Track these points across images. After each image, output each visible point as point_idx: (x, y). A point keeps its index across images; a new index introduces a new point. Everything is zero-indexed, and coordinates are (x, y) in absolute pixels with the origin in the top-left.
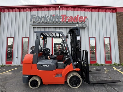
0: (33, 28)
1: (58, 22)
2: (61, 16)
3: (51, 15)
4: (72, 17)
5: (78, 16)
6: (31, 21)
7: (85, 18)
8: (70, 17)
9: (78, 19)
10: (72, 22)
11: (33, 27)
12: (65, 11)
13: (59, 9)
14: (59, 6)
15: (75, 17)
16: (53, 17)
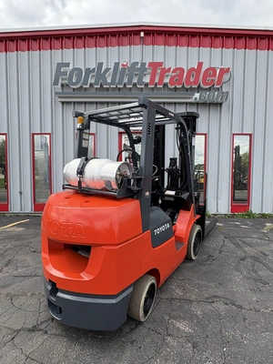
0: (61, 105)
1: (138, 86)
2: (147, 66)
4: (182, 70)
8: (174, 71)
9: (201, 76)
10: (180, 86)
11: (63, 103)
12: (160, 49)
13: (143, 42)
14: (142, 31)
15: (193, 69)
16: (124, 69)
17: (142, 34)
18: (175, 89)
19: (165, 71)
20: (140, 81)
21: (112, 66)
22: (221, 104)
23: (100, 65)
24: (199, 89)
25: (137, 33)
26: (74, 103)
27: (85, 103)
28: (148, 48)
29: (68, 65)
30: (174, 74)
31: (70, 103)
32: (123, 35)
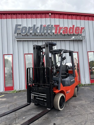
0: (17, 42)
1: (50, 34)
2: (53, 26)
3: (41, 26)
4: (67, 28)
5: (74, 26)
7: (82, 28)
9: (74, 30)
10: (67, 34)
11: (18, 41)
12: (57, 20)
13: (50, 17)
14: (50, 13)
15: (71, 28)
16: (44, 27)
17: (50, 14)
18: (65, 35)
20: (51, 32)
21: (39, 26)
22: (82, 40)
23: (34, 26)
24: (74, 35)
25: (48, 13)
26: (23, 41)
27: (28, 41)
28: (53, 19)
30: (64, 29)
31: (21, 41)
32: (42, 14)
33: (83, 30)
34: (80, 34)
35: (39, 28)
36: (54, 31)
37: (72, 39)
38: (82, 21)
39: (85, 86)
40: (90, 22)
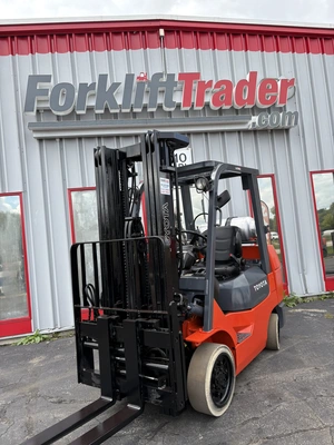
0: (37, 143)
1: (165, 109)
2: (176, 79)
3: (129, 77)
4: (228, 83)
5: (253, 75)
6: (28, 108)
7: (286, 83)
8: (218, 85)
9: (257, 91)
10: (228, 107)
11: (40, 140)
12: (189, 54)
13: (163, 43)
14: (162, 27)
15: (243, 82)
16: (140, 85)
17: (162, 32)
18: (221, 111)
19: (204, 86)
20: (169, 102)
21: (122, 80)
22: (287, 130)
23: (103, 78)
24: (255, 110)
25: (155, 30)
26: (61, 139)
27: (80, 138)
28: (172, 53)
29: (47, 79)
30: (218, 90)
31: (53, 139)
32: (132, 33)
33: (290, 91)
34: (278, 105)
35: (123, 86)
36: (178, 98)
37: (249, 126)
38: (286, 57)
39: (304, 302)
40: (316, 58)
